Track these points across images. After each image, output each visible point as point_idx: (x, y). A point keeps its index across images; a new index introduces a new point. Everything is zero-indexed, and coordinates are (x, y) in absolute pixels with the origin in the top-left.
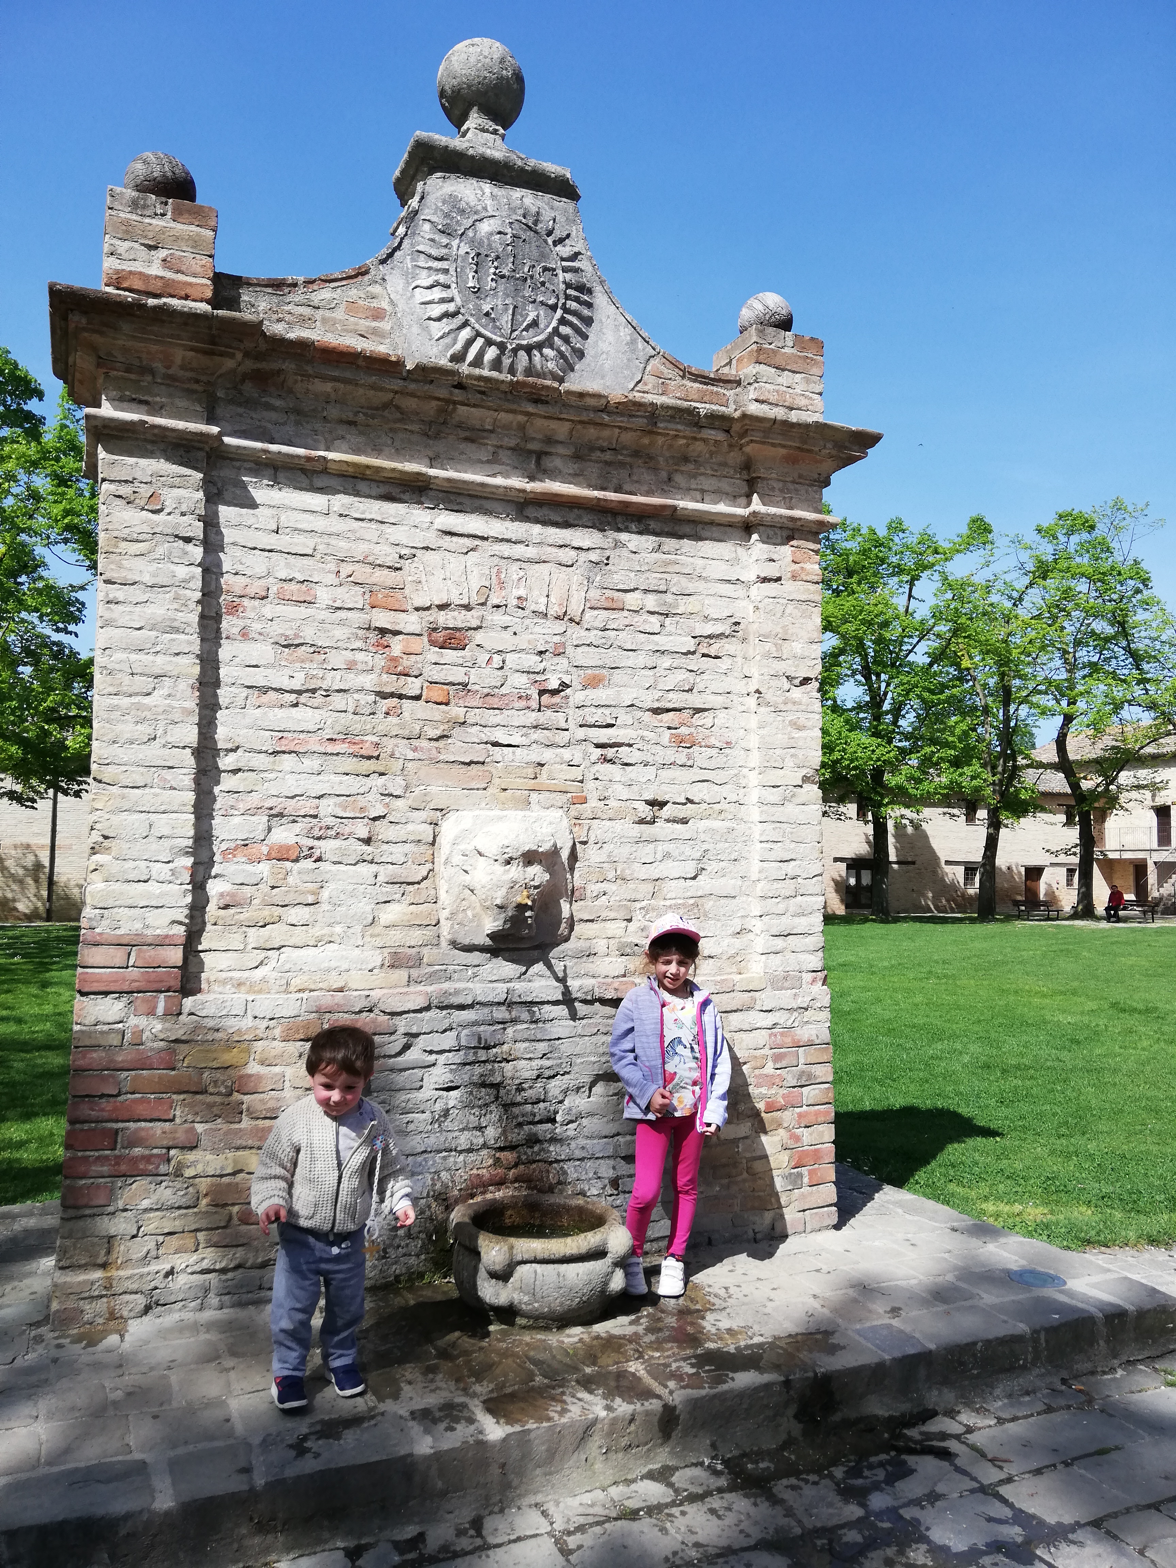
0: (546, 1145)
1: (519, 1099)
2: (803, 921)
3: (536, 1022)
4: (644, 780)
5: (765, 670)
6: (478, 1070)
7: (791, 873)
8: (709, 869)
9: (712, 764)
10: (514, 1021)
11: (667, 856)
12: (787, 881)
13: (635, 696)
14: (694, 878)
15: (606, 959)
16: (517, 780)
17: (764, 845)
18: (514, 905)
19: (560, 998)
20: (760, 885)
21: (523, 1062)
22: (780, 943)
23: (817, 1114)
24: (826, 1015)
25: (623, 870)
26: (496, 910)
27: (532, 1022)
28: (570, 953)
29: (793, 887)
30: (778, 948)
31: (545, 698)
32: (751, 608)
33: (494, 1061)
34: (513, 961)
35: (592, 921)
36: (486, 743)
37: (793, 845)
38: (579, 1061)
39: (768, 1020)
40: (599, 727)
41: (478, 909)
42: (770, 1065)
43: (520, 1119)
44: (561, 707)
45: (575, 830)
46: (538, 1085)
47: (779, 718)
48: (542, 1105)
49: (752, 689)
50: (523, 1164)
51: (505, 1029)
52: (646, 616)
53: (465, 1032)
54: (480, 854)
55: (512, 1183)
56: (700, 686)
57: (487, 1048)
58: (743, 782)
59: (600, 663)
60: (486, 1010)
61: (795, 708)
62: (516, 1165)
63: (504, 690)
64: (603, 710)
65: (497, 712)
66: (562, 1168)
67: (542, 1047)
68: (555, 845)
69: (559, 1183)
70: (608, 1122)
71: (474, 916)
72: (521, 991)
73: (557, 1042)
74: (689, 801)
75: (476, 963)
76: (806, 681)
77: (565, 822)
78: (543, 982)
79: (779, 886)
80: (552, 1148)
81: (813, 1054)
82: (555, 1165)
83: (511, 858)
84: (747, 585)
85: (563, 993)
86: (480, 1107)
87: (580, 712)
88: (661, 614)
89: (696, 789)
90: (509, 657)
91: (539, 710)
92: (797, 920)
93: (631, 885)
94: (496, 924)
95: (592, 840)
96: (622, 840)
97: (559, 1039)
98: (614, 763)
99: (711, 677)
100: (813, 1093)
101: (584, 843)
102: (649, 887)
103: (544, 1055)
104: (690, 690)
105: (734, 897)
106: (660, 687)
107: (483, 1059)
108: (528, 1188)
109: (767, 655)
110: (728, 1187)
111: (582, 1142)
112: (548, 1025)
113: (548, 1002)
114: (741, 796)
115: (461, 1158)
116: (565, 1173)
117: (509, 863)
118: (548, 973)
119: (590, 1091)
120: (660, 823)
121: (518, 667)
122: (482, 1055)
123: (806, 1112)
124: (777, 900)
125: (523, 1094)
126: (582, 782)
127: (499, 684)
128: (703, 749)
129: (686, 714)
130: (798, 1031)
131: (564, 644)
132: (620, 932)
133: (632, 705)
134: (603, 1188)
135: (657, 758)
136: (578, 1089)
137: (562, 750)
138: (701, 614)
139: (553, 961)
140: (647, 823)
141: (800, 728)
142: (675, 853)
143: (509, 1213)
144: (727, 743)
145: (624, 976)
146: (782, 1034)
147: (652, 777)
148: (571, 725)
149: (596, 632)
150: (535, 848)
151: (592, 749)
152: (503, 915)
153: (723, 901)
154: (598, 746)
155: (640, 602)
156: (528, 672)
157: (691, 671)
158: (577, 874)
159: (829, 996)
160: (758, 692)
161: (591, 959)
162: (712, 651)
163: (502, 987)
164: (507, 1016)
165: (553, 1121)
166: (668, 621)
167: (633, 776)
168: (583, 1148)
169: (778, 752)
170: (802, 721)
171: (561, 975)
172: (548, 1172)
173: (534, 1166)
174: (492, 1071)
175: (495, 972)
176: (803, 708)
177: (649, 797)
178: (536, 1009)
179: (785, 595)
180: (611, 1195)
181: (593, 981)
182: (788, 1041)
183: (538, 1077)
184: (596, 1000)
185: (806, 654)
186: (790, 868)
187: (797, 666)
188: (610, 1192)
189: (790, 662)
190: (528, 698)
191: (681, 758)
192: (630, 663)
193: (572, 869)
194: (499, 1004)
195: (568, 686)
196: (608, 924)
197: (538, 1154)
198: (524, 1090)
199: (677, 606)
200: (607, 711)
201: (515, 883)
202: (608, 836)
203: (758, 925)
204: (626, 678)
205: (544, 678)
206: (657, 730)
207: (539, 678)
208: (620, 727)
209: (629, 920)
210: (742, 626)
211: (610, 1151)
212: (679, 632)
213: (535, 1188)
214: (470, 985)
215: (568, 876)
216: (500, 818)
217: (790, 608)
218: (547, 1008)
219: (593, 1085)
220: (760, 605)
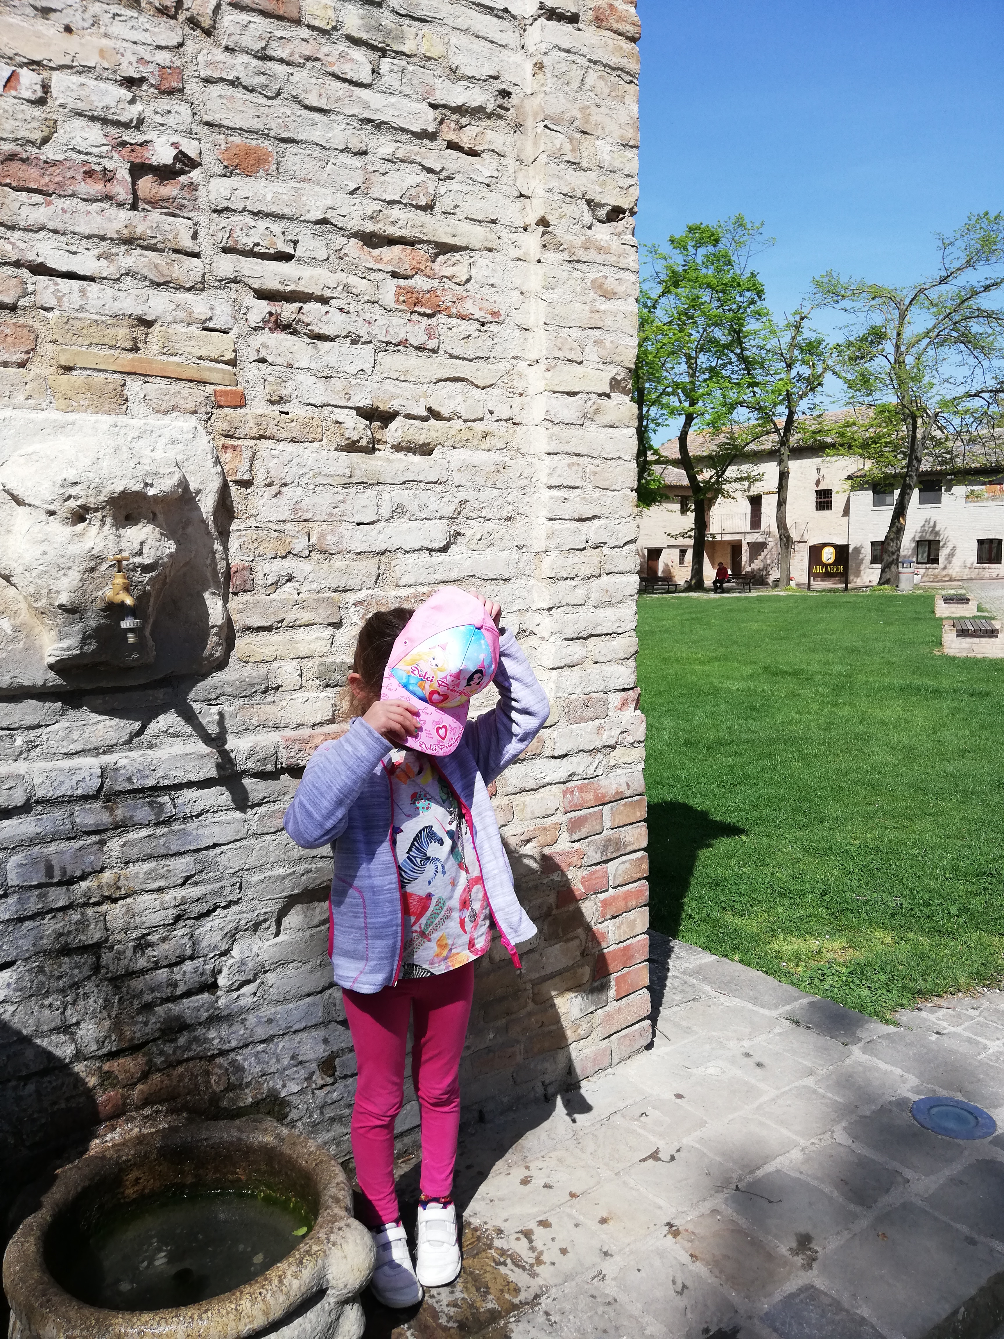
0: (200, 1031)
1: (142, 963)
2: (610, 613)
3: (168, 822)
4: (353, 369)
5: (554, 183)
6: (50, 926)
7: (594, 540)
8: (468, 533)
9: (469, 350)
10: (121, 826)
11: (399, 510)
12: (588, 552)
13: (329, 203)
14: (444, 549)
15: (298, 694)
16: (95, 350)
17: (554, 492)
18: (99, 604)
19: (213, 773)
20: (548, 560)
21: (146, 897)
22: (577, 649)
23: (627, 897)
24: (639, 753)
25: (322, 536)
26: (62, 617)
27: (159, 824)
28: (229, 690)
29: (596, 561)
30: (575, 659)
31: (146, 184)
32: (529, 68)
33: (86, 905)
34: (112, 712)
35: (268, 629)
36: (17, 264)
37: (597, 493)
38: (255, 878)
39: (561, 770)
40: (264, 256)
41: (25, 615)
42: (565, 836)
43: (148, 998)
44: (181, 207)
45: (226, 457)
46: (179, 933)
47: (577, 274)
48: (188, 966)
49: (532, 219)
50: (159, 1070)
51: (102, 843)
52: (343, 46)
53: (15, 859)
54: (19, 502)
55: (138, 1108)
56: (445, 203)
57: (69, 882)
58: (520, 386)
59: (256, 124)
60: (59, 813)
61: (600, 258)
62: (145, 1076)
63: (50, 152)
64: (267, 223)
65: (37, 198)
66: (234, 1061)
67: (182, 865)
68: (184, 484)
69: (230, 1087)
70: (312, 971)
71: (16, 629)
72: (131, 769)
73: (211, 853)
74: (433, 414)
75: (31, 720)
76: (616, 214)
77: (203, 442)
78: (177, 748)
79: (576, 560)
80: (212, 1034)
81: (623, 812)
82: (220, 1060)
83: (85, 509)
84: (521, 24)
85: (219, 766)
86: (62, 991)
87: (221, 221)
88: (373, 48)
89: (443, 393)
90: (59, 81)
91: (134, 207)
92: (601, 613)
93: (338, 563)
94: (65, 644)
95: (260, 478)
96: (319, 480)
97: (215, 846)
98: (295, 332)
99: (466, 188)
100: (623, 867)
101: (246, 484)
102: (369, 566)
103: (188, 878)
104: (428, 208)
105: (508, 580)
106: (376, 192)
107: (60, 904)
108: (171, 1111)
109: (557, 157)
110: (507, 1029)
111: (267, 1011)
112: (192, 825)
113: (190, 785)
114: (516, 410)
115: (31, 1088)
116: (239, 1069)
117: (82, 519)
118: (187, 729)
119: (279, 923)
120: (384, 453)
121: (80, 106)
122: (58, 897)
123: (613, 897)
124: (573, 583)
125: (149, 952)
126: (233, 363)
127: (37, 136)
128: (455, 321)
129: (422, 252)
130: (603, 781)
131: (180, 71)
132: (321, 647)
133: (324, 221)
134: (309, 1079)
135: (375, 330)
136: (256, 926)
137: (188, 296)
138: (444, 62)
139: (196, 707)
140: (362, 450)
141: (608, 295)
142: (413, 507)
143: (132, 1176)
144: (493, 313)
145: (332, 721)
146: (581, 789)
147: (368, 366)
148: (205, 245)
149: (246, 58)
150: (138, 487)
151: (249, 300)
152: (78, 627)
153: (491, 586)
154: (262, 294)
155: (331, 13)
156: (105, 121)
157: (430, 171)
158: (234, 543)
159: (644, 725)
160: (543, 222)
161: (270, 697)
162: (466, 138)
163: (91, 764)
164: (105, 818)
165: (214, 987)
166: (386, 65)
167: (332, 360)
168: (270, 1021)
169: (576, 333)
170: (610, 284)
171: (213, 730)
172: (208, 1073)
173: (180, 1069)
174: (83, 924)
175: (75, 735)
176: (612, 259)
177: (363, 402)
178: (166, 799)
179: (585, 50)
180: (322, 1087)
181: (274, 737)
182: (589, 797)
183: (178, 918)
184: (283, 771)
185: (617, 164)
186: (592, 531)
187: (603, 184)
188: (320, 1082)
189: (592, 175)
190: (108, 176)
191: (418, 336)
192: (316, 135)
193: (224, 535)
194: (85, 798)
195: (194, 164)
196: (300, 634)
197: (187, 1048)
198: (150, 945)
199: (401, 38)
200: (277, 227)
201: (99, 559)
202: (291, 473)
203: (545, 624)
204: (310, 165)
205: (140, 138)
206: (373, 276)
207: (129, 136)
208: (302, 261)
209: (337, 625)
210: (514, 100)
211: (319, 1015)
212: (407, 90)
213: (185, 1107)
214: (21, 767)
215: (217, 546)
216: (60, 427)
217: (593, 77)
218: (188, 794)
219: (282, 913)
220: (546, 61)
